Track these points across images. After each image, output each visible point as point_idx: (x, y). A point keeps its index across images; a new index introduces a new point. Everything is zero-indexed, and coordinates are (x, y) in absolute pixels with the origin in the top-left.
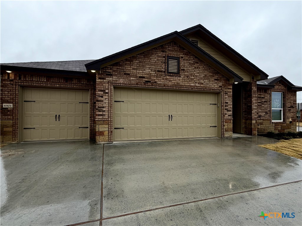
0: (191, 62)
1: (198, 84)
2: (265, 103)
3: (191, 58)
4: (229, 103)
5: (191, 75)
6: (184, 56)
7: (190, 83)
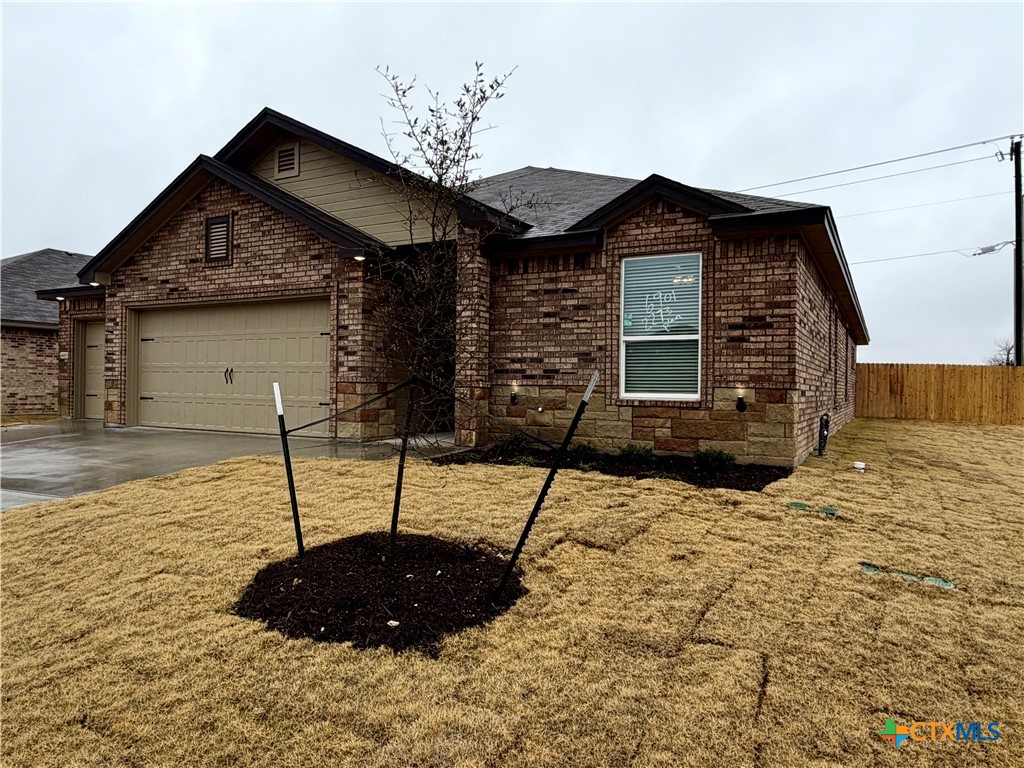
0: (254, 220)
1: (270, 279)
2: (581, 313)
3: (255, 210)
4: (351, 328)
5: (254, 256)
6: (239, 208)
7: (252, 278)
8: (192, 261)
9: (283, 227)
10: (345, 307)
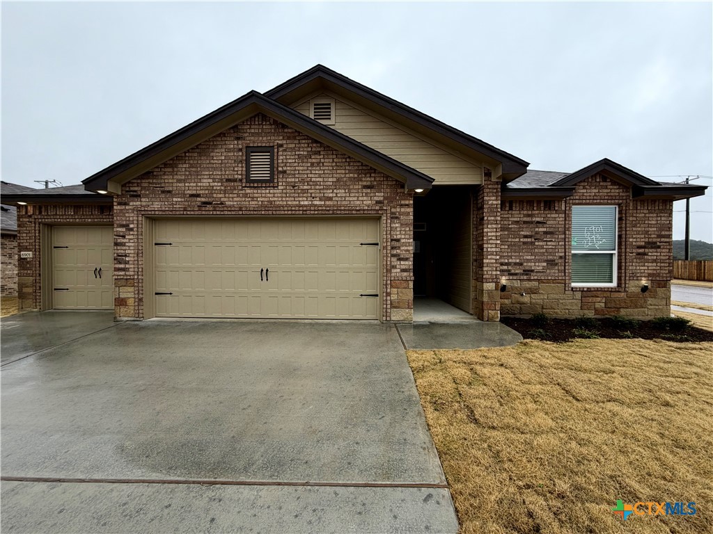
0: (302, 153)
1: (320, 200)
3: (303, 145)
4: (402, 241)
5: (303, 181)
6: (284, 142)
7: (301, 199)
8: (228, 180)
9: (333, 162)
10: (397, 225)
